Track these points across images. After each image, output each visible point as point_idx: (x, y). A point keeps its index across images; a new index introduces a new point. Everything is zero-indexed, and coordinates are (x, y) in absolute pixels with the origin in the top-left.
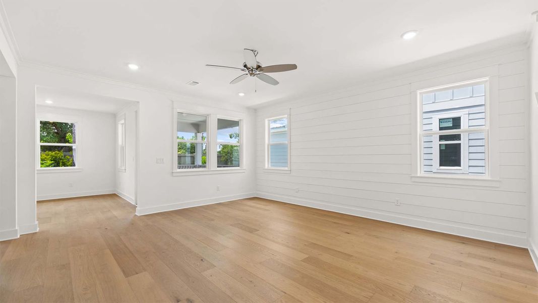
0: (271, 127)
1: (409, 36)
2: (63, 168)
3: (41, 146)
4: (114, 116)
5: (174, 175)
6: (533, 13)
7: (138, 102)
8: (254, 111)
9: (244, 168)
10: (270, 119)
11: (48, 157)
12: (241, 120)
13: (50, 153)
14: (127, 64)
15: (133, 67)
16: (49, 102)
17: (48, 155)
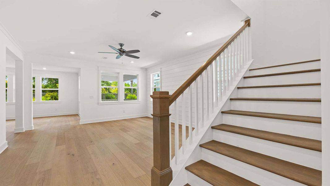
0: (154, 79)
1: (189, 34)
2: (55, 101)
3: (42, 90)
4: (77, 74)
5: (99, 104)
6: (242, 21)
7: (80, 68)
8: (146, 70)
9: (140, 101)
10: (153, 74)
11: (50, 95)
12: (137, 75)
13: (50, 93)
14: (69, 52)
15: (72, 53)
16: (45, 69)
17: (50, 94)
